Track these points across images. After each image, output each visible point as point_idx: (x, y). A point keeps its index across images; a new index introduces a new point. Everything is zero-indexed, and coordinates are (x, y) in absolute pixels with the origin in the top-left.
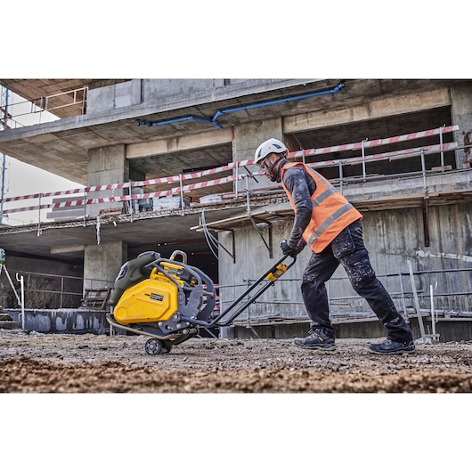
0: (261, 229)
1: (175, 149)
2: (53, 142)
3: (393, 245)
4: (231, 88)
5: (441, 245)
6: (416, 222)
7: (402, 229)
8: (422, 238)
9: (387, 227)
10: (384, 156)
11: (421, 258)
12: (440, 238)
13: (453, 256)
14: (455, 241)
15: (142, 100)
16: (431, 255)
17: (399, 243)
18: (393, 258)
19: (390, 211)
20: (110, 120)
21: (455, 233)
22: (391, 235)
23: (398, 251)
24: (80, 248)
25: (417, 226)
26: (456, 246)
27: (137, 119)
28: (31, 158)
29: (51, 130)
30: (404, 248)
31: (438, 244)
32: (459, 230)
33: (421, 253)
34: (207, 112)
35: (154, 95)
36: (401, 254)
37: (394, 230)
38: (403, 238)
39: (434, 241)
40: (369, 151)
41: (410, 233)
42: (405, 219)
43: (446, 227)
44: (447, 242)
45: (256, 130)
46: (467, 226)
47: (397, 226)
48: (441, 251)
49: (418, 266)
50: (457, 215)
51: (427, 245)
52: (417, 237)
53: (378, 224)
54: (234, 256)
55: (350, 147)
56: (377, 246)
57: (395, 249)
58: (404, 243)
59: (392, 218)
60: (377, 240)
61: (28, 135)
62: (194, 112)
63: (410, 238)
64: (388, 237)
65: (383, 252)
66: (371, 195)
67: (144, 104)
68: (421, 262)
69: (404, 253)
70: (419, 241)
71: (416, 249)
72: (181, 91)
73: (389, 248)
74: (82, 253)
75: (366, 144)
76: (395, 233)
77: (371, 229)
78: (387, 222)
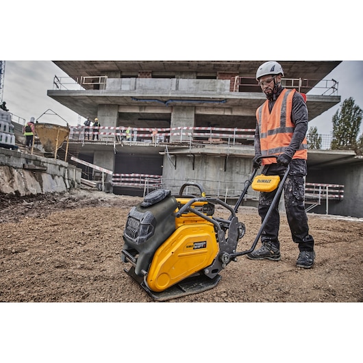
0: (189, 157)
1: (143, 111)
2: (84, 99)
4: (179, 92)
7: (245, 165)
10: (242, 136)
15: (135, 89)
19: (242, 158)
20: (118, 95)
24: (92, 152)
27: (132, 97)
28: (68, 104)
29: (87, 95)
34: (165, 100)
35: (141, 87)
38: (245, 169)
40: (237, 133)
45: (183, 110)
47: (243, 164)
54: (175, 166)
55: (230, 130)
57: (242, 172)
58: (245, 171)
59: (242, 161)
60: (236, 168)
61: (73, 95)
62: (160, 99)
64: (240, 168)
65: (237, 173)
66: (235, 151)
67: (136, 91)
72: (155, 88)
73: (240, 172)
74: (93, 154)
75: (236, 130)
76: (242, 166)
77: (234, 164)
78: (240, 161)
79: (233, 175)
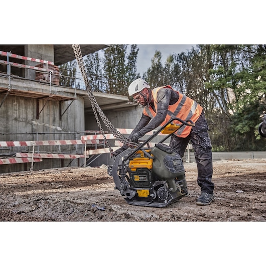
3: (21, 117)
5: (43, 119)
6: (34, 106)
7: (26, 108)
8: (35, 115)
9: (19, 106)
11: (34, 125)
12: (43, 116)
13: (47, 125)
14: (49, 118)
16: (39, 124)
17: (24, 116)
18: (21, 123)
19: (21, 97)
21: (49, 115)
22: (21, 111)
23: (24, 120)
25: (34, 108)
26: (49, 121)
30: (27, 119)
31: (42, 119)
32: (51, 113)
33: (34, 122)
36: (25, 122)
37: (22, 108)
38: (26, 113)
39: (41, 117)
41: (30, 111)
42: (28, 103)
43: (46, 110)
44: (46, 118)
46: (54, 112)
47: (24, 106)
48: (43, 122)
49: (32, 129)
50: (51, 106)
51: (37, 118)
52: (33, 114)
53: (14, 104)
56: (13, 116)
57: (22, 118)
58: (27, 116)
59: (22, 101)
60: (13, 112)
63: (30, 114)
64: (19, 112)
65: (16, 119)
68: (34, 127)
69: (27, 122)
70: (34, 116)
71: (32, 120)
73: (19, 118)
76: (22, 110)
77: (10, 105)
78: (19, 103)
79: (10, 123)
